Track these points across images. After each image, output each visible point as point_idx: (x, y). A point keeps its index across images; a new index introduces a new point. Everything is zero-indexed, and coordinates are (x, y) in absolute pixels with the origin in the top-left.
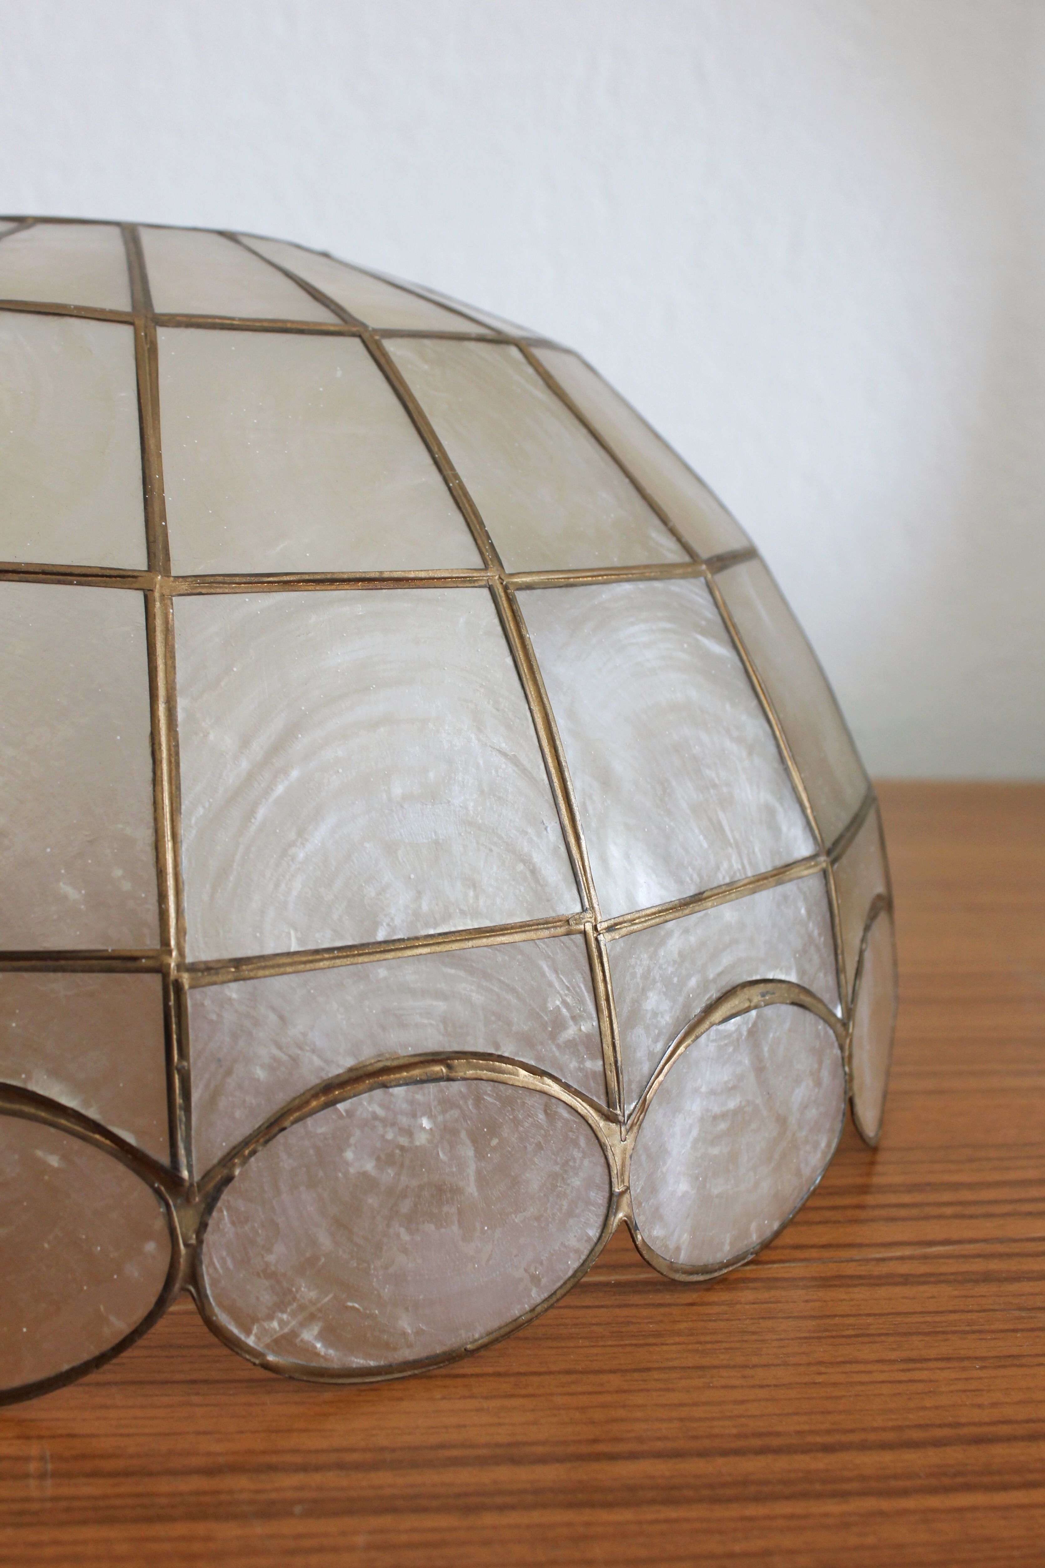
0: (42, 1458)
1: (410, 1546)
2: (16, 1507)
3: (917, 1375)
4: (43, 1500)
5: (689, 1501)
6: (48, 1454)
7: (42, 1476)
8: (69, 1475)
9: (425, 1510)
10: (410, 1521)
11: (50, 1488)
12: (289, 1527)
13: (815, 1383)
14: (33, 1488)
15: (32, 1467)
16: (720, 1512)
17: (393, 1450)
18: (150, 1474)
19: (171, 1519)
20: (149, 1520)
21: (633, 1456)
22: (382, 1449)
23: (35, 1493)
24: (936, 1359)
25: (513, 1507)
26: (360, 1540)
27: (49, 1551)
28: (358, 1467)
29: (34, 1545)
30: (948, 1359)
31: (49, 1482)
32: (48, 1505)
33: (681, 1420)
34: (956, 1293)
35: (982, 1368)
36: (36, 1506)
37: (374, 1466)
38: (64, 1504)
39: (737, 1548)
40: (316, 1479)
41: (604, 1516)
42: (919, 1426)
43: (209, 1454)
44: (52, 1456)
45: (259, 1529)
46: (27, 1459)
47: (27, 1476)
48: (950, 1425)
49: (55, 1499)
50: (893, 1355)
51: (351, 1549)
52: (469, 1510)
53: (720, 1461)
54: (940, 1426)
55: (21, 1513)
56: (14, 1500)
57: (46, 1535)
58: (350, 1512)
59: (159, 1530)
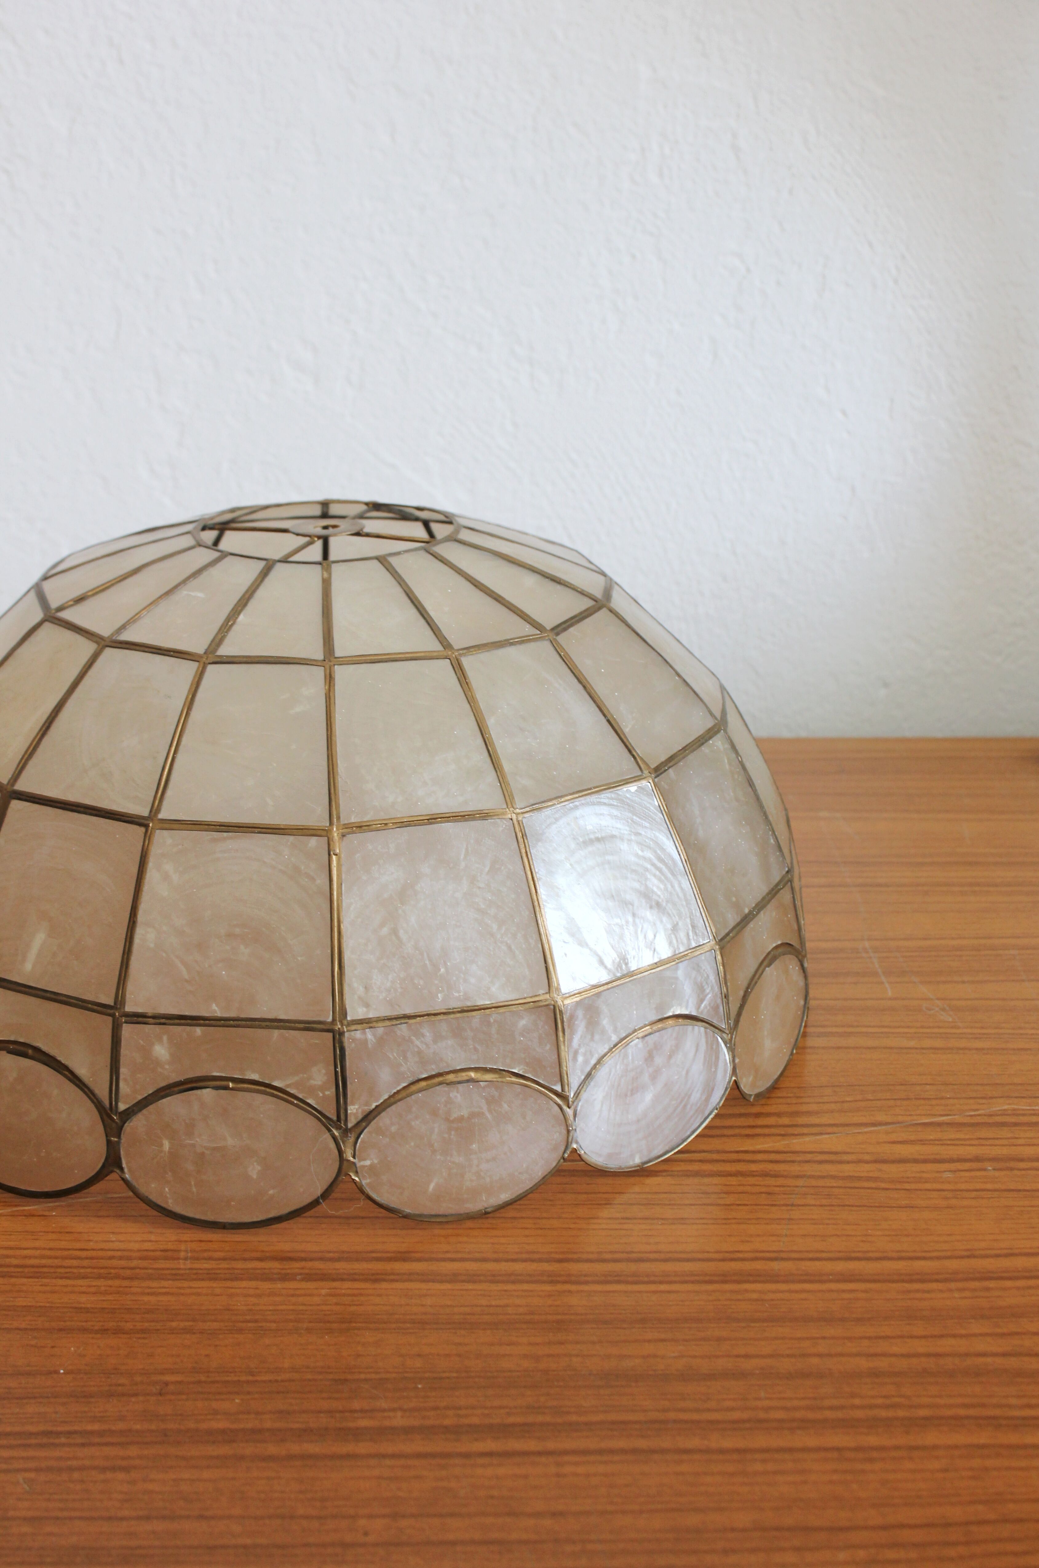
0: (186, 1251)
1: (344, 1295)
2: (173, 1272)
3: (626, 1226)
4: (185, 1269)
5: (480, 1282)
6: (189, 1249)
7: (186, 1259)
8: (197, 1259)
9: (355, 1280)
10: (347, 1285)
11: (189, 1264)
12: (292, 1285)
13: (570, 1228)
14: (181, 1264)
15: (182, 1254)
16: (494, 1287)
17: (349, 1252)
18: (235, 1260)
19: (242, 1279)
20: (232, 1280)
21: (462, 1260)
22: (343, 1252)
23: (182, 1266)
24: (640, 1219)
25: (397, 1281)
26: (323, 1292)
27: (188, 1291)
28: (332, 1260)
29: (180, 1288)
30: (647, 1219)
31: (188, 1262)
32: (188, 1271)
33: (493, 1244)
34: (673, 1182)
35: (663, 1224)
36: (182, 1272)
37: (339, 1260)
38: (195, 1271)
39: (493, 1303)
40: (309, 1264)
41: (437, 1286)
42: (611, 1252)
43: (263, 1251)
44: (191, 1251)
45: (279, 1285)
46: (179, 1251)
47: (178, 1259)
48: (627, 1253)
49: (191, 1269)
50: (618, 1215)
51: (320, 1295)
52: (376, 1281)
53: (504, 1264)
54: (623, 1252)
55: (175, 1275)
56: (172, 1269)
57: (185, 1284)
58: (322, 1280)
59: (236, 1284)
